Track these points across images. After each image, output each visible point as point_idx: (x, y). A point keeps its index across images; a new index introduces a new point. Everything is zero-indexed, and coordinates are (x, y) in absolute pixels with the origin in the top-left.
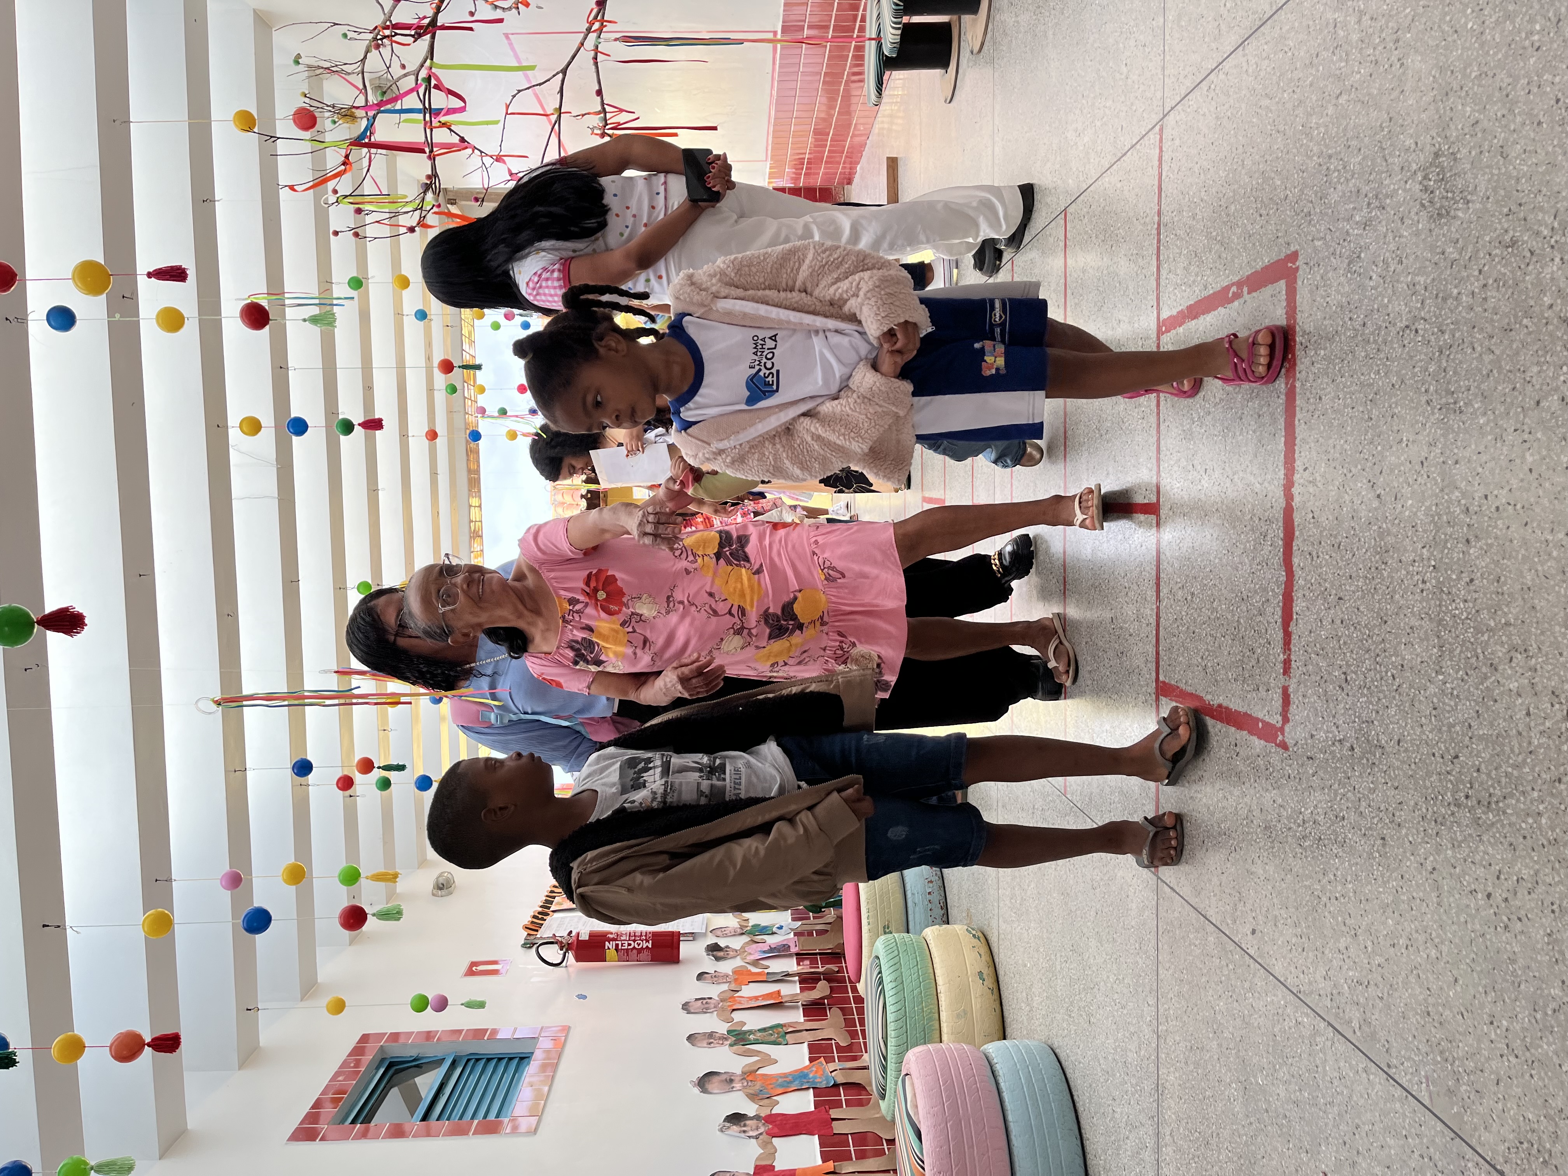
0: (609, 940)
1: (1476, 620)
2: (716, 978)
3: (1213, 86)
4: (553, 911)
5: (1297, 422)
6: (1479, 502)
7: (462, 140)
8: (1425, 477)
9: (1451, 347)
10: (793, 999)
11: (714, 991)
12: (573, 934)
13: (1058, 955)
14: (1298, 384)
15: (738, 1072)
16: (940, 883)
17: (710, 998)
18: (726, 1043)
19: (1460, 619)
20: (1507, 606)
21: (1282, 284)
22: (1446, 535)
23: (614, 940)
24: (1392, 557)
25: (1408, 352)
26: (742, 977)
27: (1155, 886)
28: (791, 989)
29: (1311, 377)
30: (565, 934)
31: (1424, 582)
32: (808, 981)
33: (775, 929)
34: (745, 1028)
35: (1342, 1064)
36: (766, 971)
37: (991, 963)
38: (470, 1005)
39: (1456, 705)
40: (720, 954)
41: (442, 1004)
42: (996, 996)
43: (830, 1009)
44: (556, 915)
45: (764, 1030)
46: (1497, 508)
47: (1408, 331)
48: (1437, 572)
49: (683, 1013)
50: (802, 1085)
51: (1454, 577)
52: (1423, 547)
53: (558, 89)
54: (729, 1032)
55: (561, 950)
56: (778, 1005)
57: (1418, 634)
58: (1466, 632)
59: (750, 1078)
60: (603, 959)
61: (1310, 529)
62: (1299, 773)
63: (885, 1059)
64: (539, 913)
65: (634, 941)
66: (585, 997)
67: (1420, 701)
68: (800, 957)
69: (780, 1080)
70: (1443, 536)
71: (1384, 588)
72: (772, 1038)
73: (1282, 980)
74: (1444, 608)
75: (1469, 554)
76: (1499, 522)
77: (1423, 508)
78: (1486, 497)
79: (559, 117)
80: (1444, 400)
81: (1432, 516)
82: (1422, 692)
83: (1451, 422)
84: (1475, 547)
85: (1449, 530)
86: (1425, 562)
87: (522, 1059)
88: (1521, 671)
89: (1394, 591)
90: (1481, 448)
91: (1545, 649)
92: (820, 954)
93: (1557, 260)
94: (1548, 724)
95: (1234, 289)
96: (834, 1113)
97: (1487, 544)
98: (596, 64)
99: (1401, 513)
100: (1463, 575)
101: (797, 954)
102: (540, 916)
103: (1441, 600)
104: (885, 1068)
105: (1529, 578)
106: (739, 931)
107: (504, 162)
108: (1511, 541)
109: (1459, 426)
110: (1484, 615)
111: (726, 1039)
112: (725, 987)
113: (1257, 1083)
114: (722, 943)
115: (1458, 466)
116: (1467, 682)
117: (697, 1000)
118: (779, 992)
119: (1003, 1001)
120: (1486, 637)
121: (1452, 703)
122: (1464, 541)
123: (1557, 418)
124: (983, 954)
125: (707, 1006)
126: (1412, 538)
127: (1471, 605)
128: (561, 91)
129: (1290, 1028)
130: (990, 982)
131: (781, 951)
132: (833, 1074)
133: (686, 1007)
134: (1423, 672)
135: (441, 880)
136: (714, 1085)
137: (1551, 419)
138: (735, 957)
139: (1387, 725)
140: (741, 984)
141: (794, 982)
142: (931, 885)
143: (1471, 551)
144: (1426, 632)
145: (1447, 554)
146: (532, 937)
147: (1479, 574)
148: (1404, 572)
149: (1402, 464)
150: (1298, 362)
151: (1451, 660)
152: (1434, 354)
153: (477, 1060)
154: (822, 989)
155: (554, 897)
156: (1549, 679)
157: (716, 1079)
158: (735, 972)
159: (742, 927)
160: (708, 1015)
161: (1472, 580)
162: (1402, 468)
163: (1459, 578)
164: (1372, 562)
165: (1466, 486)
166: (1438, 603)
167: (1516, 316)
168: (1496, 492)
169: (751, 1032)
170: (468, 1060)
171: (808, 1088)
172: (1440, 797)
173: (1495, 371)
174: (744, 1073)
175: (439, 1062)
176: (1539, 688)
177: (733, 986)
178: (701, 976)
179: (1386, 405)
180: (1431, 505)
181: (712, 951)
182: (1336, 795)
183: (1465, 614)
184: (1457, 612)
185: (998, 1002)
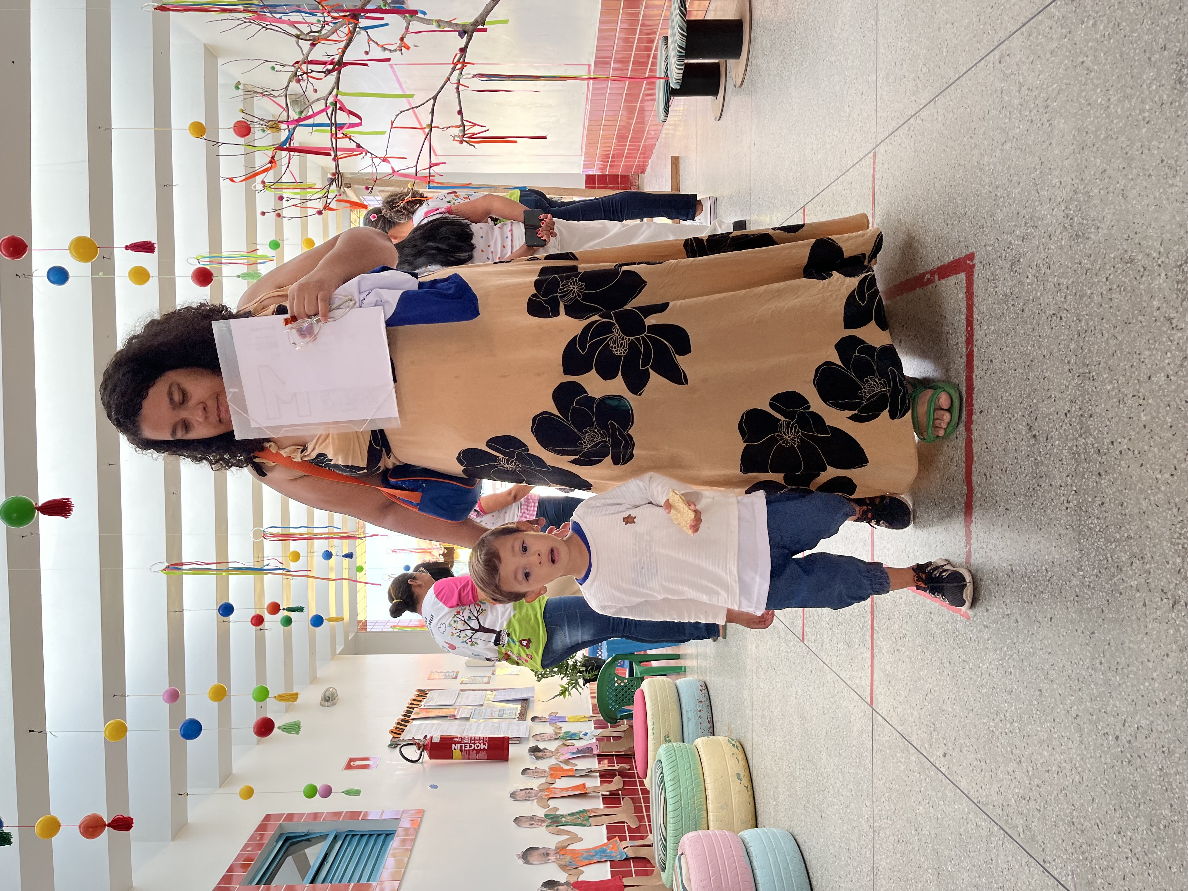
0: (455, 743)
1: (1106, 533)
2: (536, 773)
3: (912, 128)
4: (413, 719)
5: (974, 377)
6: (1107, 446)
7: (358, 146)
8: (1068, 425)
9: (1086, 332)
10: (595, 791)
11: (535, 784)
12: (428, 737)
13: (798, 763)
14: (975, 349)
15: (553, 847)
16: (708, 703)
17: (532, 789)
18: (543, 824)
19: (1095, 531)
20: (1129, 524)
21: (963, 275)
22: (1084, 468)
23: (459, 742)
24: (1045, 482)
25: (1055, 333)
26: (556, 772)
27: (871, 716)
28: (594, 783)
29: (985, 345)
30: (422, 737)
31: (1068, 502)
32: (606, 776)
33: (581, 736)
34: (558, 813)
35: (1010, 858)
36: (575, 768)
37: (746, 766)
38: (348, 793)
39: (1092, 594)
40: (540, 754)
41: (327, 792)
42: (750, 792)
43: (623, 798)
44: (415, 722)
45: (572, 814)
46: (1121, 452)
47: (1055, 318)
48: (1078, 495)
49: (511, 801)
50: (601, 858)
51: (1090, 500)
52: (1068, 476)
53: (430, 111)
54: (546, 816)
55: (419, 750)
56: (583, 795)
57: (1065, 540)
58: (1099, 541)
59: (562, 852)
60: (451, 758)
61: (984, 456)
62: (977, 637)
63: (665, 840)
64: (402, 720)
65: (474, 744)
66: (436, 787)
67: (1066, 590)
68: (601, 757)
69: (585, 854)
70: (1081, 469)
71: (1039, 504)
72: (579, 821)
73: (966, 792)
74: (1083, 522)
75: (1101, 484)
76: (1122, 462)
77: (1067, 448)
78: (1112, 443)
79: (431, 130)
80: (1081, 370)
81: (1073, 454)
82: (1068, 583)
83: (1086, 387)
84: (1105, 479)
85: (1086, 465)
86: (1069, 487)
87: (387, 835)
88: (1139, 573)
89: (1046, 506)
90: (1109, 407)
91: (1156, 557)
92: (616, 755)
93: (1163, 275)
94: (1159, 613)
95: (928, 276)
96: (626, 881)
97: (1114, 478)
98: (458, 92)
99: (1050, 449)
100: (1097, 499)
101: (598, 755)
102: (403, 723)
103: (1081, 516)
104: (665, 847)
105: (1144, 504)
106: (554, 737)
107: (389, 162)
108: (1131, 477)
109: (1092, 390)
110: (1112, 529)
111: (544, 821)
112: (543, 780)
113: (947, 869)
114: (541, 746)
115: (1092, 419)
116: (1100, 578)
117: (521, 790)
118: (584, 784)
119: (756, 796)
120: (1113, 546)
121: (1090, 593)
122: (1097, 473)
123: (1163, 390)
124: (740, 759)
125: (529, 795)
126: (1059, 470)
127: (1103, 522)
128: (432, 112)
129: (972, 829)
130: (745, 781)
131: (586, 753)
132: (625, 850)
133: (513, 795)
134: (1068, 568)
135: (327, 694)
136: (534, 857)
137: (1159, 391)
138: (551, 757)
139: (1043, 606)
140: (555, 778)
141: (596, 777)
142: (701, 704)
143: (1103, 482)
144: (1070, 539)
145: (1085, 482)
146: (397, 739)
147: (1108, 499)
148: (1053, 493)
149: (1051, 414)
150: (975, 333)
151: (1088, 561)
152: (1074, 336)
153: (353, 836)
154: (617, 783)
155: (413, 708)
156: (1159, 580)
157: (535, 853)
158: (551, 769)
159: (556, 733)
160: (529, 802)
161: (1103, 503)
162: (1051, 417)
163: (1094, 501)
164: (1030, 484)
165: (1098, 434)
166: (1078, 518)
167: (1133, 314)
168: (1119, 440)
169: (563, 816)
170: (347, 836)
171: (606, 861)
172: (1081, 662)
173: (1118, 352)
174: (557, 848)
175: (324, 837)
176: (1152, 586)
177: (549, 780)
178: (525, 771)
179: (1039, 370)
180: (1073, 445)
181: (533, 752)
182: (1005, 655)
183: (1098, 528)
184: (1092, 526)
185: (752, 797)
